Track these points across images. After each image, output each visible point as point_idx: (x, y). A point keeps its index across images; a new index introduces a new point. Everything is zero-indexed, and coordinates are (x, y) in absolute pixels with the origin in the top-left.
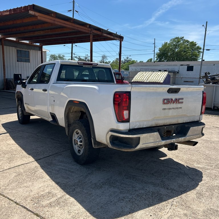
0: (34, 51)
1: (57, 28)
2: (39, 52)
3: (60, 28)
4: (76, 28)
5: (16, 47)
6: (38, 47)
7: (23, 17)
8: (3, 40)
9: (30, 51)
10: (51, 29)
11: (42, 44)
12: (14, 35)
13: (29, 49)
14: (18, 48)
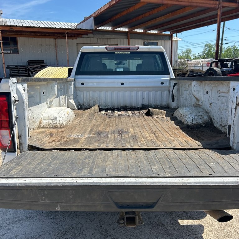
0: (163, 41)
1: (178, 10)
2: (169, 42)
3: (181, 8)
4: (200, 5)
5: (143, 39)
6: (168, 36)
7: (135, 4)
8: (129, 33)
9: (158, 42)
10: (172, 12)
11: (172, 32)
12: (138, 26)
13: (158, 40)
14: (145, 40)
